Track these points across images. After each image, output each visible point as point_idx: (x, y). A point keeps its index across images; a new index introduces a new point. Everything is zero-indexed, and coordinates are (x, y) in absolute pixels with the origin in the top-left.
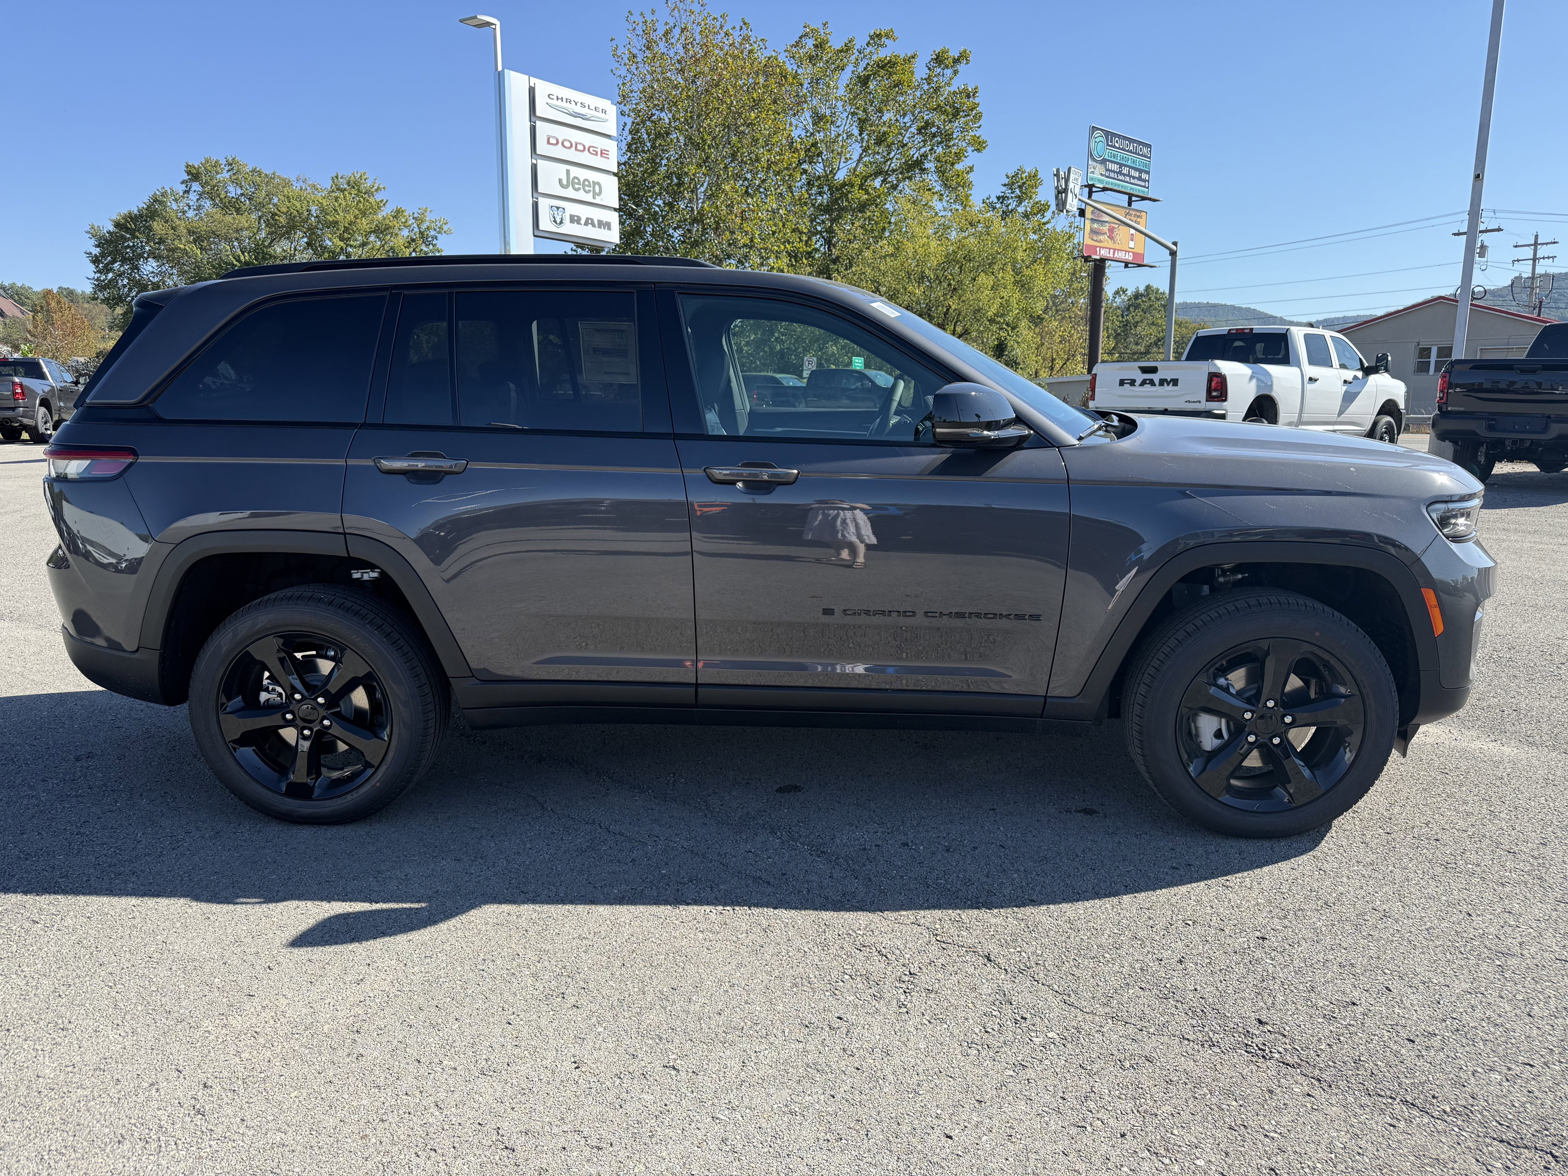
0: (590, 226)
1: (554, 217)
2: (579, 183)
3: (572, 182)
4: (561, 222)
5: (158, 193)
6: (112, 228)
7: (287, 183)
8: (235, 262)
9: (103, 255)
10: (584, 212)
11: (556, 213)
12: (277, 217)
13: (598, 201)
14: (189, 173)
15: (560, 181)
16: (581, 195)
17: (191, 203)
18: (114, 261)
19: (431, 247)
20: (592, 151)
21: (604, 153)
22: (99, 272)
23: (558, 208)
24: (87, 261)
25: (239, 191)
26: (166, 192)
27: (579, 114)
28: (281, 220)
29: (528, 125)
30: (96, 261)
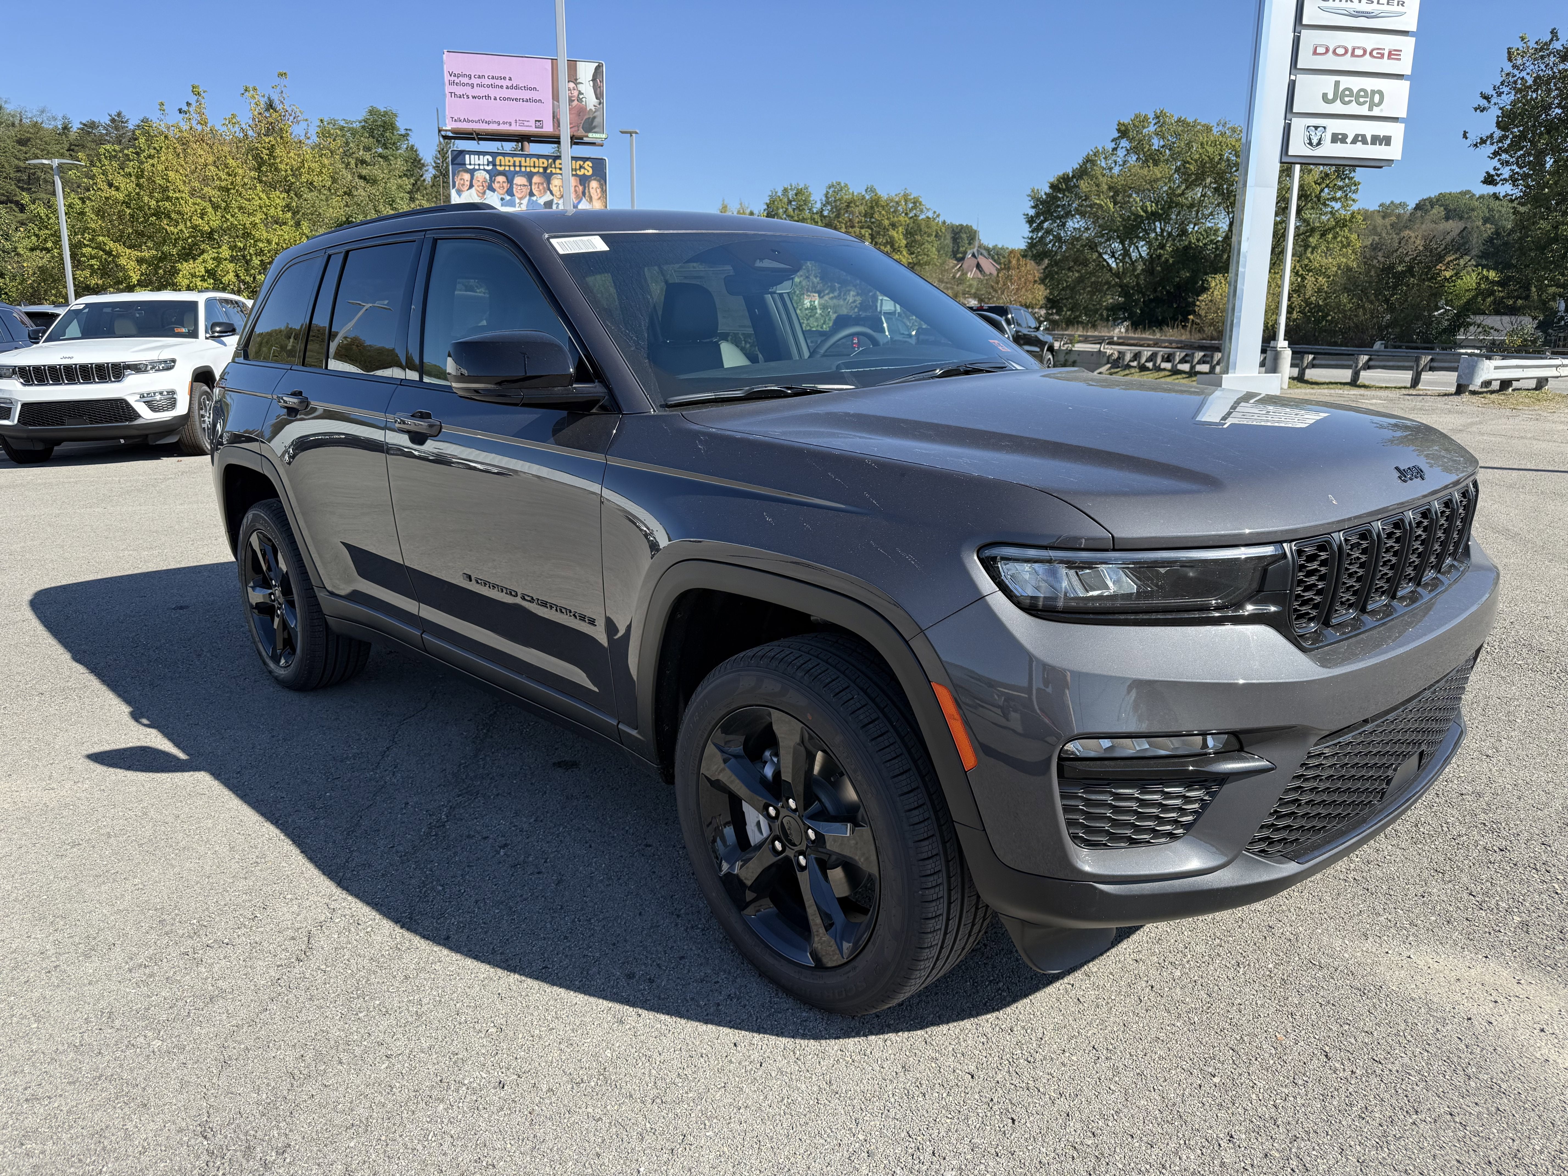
0: (1359, 144)
1: (1310, 139)
2: (1351, 95)
3: (1340, 95)
4: (1319, 144)
5: (1091, 153)
6: (1048, 190)
7: (1208, 129)
8: (1142, 213)
9: (1038, 215)
10: (1351, 128)
11: (1313, 134)
12: (1188, 165)
13: (1376, 112)
14: (1119, 130)
15: (1325, 96)
16: (1353, 109)
17: (1118, 159)
18: (1046, 220)
19: (1347, 181)
20: (1377, 54)
21: (1394, 55)
22: (1032, 231)
23: (1316, 128)
24: (1024, 221)
25: (1162, 143)
26: (1098, 151)
27: (1363, 12)
28: (1192, 167)
29: (1291, 36)
30: (1030, 221)
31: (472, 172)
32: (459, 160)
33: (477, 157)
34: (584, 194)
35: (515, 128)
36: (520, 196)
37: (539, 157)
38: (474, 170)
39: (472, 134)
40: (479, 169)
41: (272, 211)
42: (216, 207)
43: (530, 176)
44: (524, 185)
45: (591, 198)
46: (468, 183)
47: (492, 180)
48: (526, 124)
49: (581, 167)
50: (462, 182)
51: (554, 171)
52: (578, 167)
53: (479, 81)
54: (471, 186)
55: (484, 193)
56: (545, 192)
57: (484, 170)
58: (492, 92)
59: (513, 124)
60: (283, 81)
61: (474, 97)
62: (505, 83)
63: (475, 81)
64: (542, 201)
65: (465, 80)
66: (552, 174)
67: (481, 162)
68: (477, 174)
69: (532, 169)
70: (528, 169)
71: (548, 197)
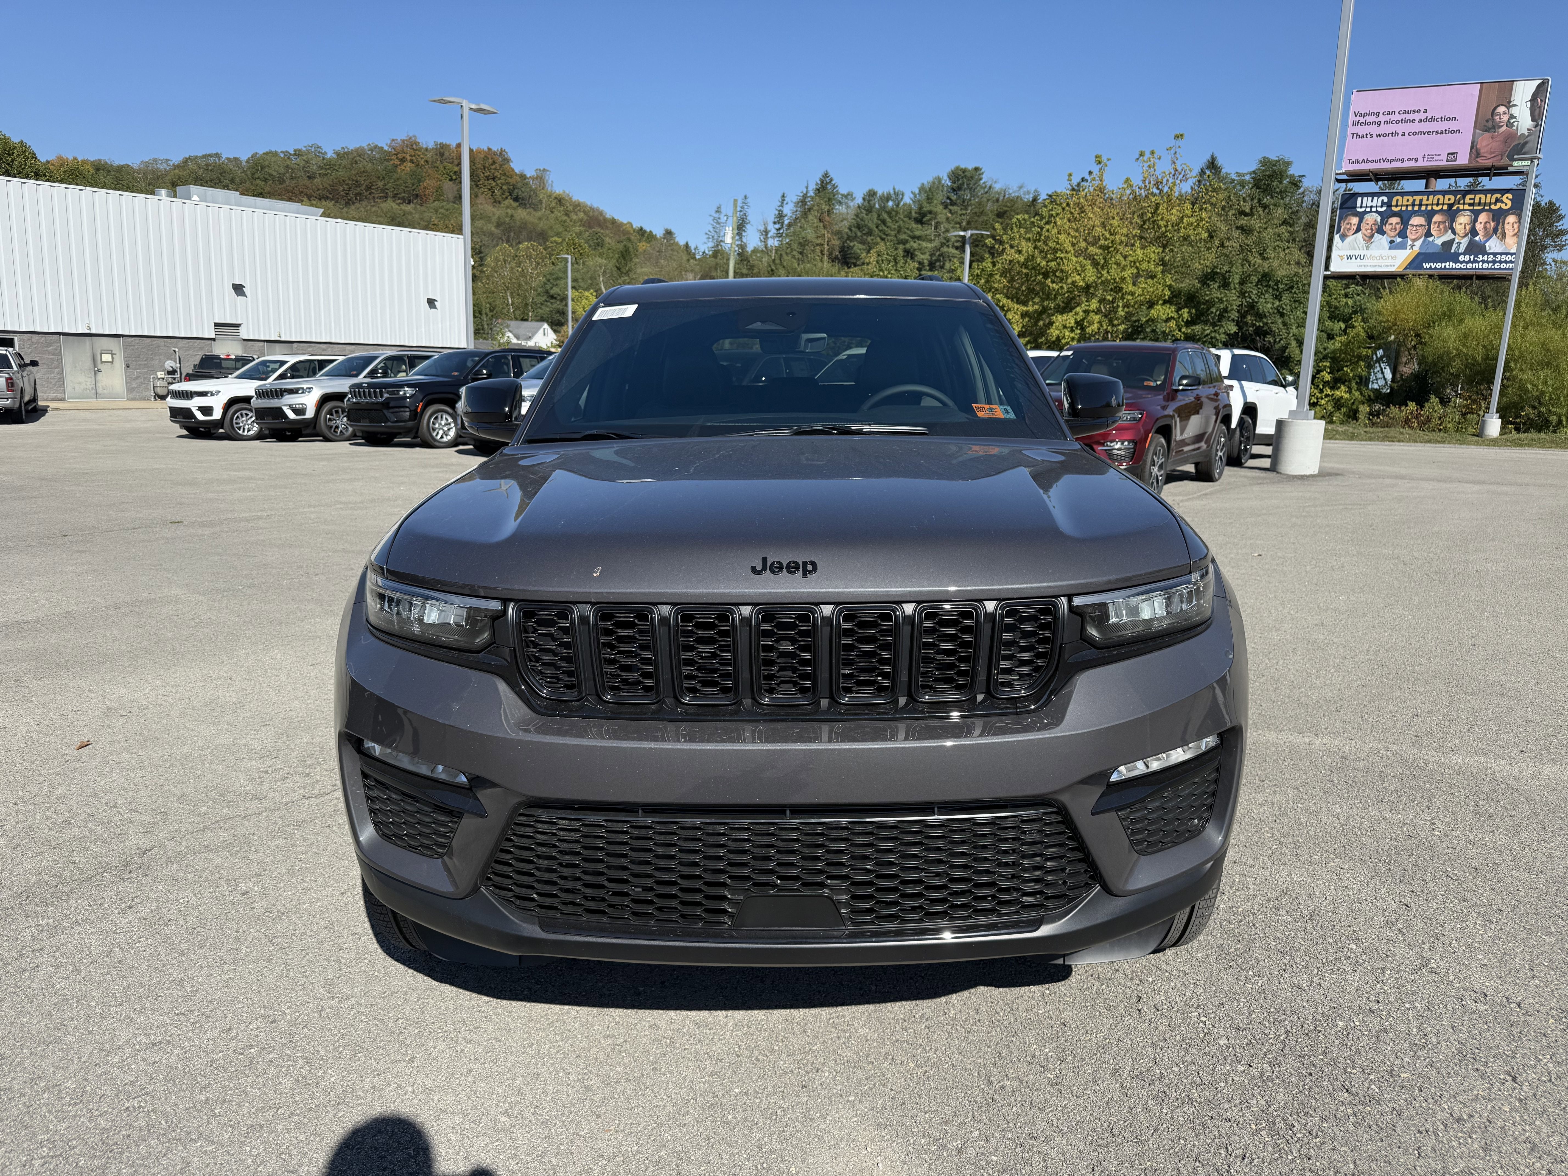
31: (1361, 216)
32: (1349, 204)
33: (1370, 199)
34: (1495, 230)
35: (1422, 164)
36: (1413, 237)
37: (1444, 193)
38: (1365, 213)
39: (1368, 175)
40: (1371, 211)
41: (1144, 266)
42: (1095, 264)
43: (1429, 216)
44: (1422, 225)
45: (1504, 235)
46: (1355, 227)
47: (1384, 222)
48: (1436, 158)
49: (1497, 200)
50: (1348, 226)
51: (1461, 207)
52: (1493, 200)
53: (1387, 118)
54: (1358, 230)
55: (1372, 236)
56: (1446, 231)
57: (1377, 212)
58: (1400, 128)
59: (1421, 159)
60: (1180, 142)
61: (1379, 136)
62: (1416, 116)
63: (1382, 118)
64: (1439, 242)
65: (1370, 119)
66: (1458, 210)
67: (1374, 204)
68: (1367, 217)
69: (1435, 208)
70: (1429, 208)
71: (1449, 236)
